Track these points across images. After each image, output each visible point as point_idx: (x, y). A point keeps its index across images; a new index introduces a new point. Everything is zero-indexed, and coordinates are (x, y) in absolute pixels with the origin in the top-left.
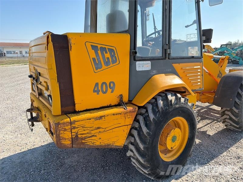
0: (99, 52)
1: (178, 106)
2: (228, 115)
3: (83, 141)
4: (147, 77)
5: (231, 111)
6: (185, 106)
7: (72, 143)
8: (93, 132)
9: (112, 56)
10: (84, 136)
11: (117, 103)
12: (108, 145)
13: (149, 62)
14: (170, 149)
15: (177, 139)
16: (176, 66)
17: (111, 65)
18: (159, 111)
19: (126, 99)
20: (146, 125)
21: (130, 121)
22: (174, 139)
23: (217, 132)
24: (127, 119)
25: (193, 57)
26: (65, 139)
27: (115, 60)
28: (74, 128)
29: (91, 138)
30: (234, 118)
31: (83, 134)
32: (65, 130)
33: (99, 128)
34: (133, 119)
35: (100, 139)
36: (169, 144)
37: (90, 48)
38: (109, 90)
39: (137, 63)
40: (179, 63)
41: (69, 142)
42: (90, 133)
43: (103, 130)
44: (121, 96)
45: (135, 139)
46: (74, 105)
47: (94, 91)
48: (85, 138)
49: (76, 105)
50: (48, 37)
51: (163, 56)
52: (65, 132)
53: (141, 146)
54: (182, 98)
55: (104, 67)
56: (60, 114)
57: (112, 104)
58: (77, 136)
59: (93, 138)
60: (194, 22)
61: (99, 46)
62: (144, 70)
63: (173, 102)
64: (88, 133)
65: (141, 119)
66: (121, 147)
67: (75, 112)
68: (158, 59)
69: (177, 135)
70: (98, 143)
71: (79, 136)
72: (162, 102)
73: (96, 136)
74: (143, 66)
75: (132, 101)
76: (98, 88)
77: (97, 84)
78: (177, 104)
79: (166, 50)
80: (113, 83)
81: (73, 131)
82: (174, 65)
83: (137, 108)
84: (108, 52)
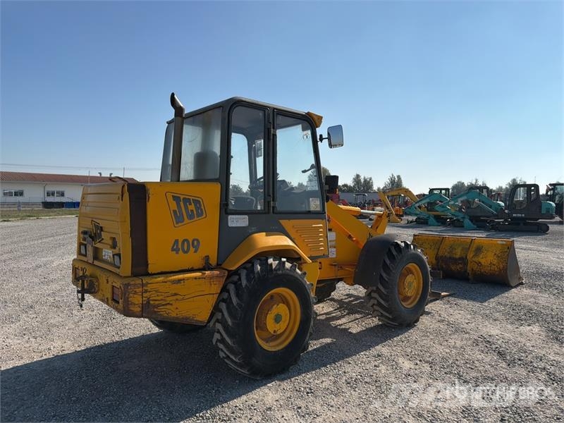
0: (182, 203)
1: (281, 272)
2: (375, 298)
3: (155, 310)
4: (243, 235)
5: (378, 291)
6: (291, 273)
7: (142, 311)
8: (168, 299)
9: (197, 209)
10: (157, 302)
11: (201, 267)
12: (187, 318)
13: (247, 217)
14: (272, 333)
15: (283, 319)
16: (284, 222)
17: (196, 219)
18: (254, 277)
19: (213, 261)
20: (238, 295)
21: (216, 288)
22: (278, 319)
23: (364, 329)
24: (213, 285)
25: (309, 212)
26: (135, 304)
27: (200, 213)
28: (146, 291)
29: (165, 307)
30: (383, 302)
31: (156, 300)
32: (136, 293)
33: (176, 294)
34: (221, 286)
35: (177, 308)
36: (271, 326)
37: (171, 199)
38: (192, 249)
39: (230, 217)
40: (289, 219)
41: (139, 309)
42: (165, 300)
43: (182, 297)
44: (207, 258)
45: (223, 315)
46: (147, 265)
47: (173, 250)
48: (158, 306)
49: (149, 266)
50: (123, 187)
51: (265, 209)
52: (135, 296)
53: (229, 321)
54: (287, 263)
55: (186, 220)
56: (130, 275)
57: (195, 268)
58: (148, 302)
59: (168, 307)
60: (312, 167)
61: (182, 197)
62: (238, 225)
63: (274, 267)
64: (162, 300)
65: (232, 288)
66: (204, 322)
67: (148, 274)
68: (259, 213)
69: (283, 315)
70: (174, 315)
71: (151, 302)
72: (259, 268)
73: (171, 304)
74: (238, 221)
75: (221, 265)
76: (177, 246)
77: (177, 241)
78: (279, 269)
79: (269, 203)
80: (197, 240)
81: (145, 295)
82: (281, 221)
83: (227, 272)
84: (193, 204)
